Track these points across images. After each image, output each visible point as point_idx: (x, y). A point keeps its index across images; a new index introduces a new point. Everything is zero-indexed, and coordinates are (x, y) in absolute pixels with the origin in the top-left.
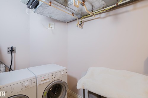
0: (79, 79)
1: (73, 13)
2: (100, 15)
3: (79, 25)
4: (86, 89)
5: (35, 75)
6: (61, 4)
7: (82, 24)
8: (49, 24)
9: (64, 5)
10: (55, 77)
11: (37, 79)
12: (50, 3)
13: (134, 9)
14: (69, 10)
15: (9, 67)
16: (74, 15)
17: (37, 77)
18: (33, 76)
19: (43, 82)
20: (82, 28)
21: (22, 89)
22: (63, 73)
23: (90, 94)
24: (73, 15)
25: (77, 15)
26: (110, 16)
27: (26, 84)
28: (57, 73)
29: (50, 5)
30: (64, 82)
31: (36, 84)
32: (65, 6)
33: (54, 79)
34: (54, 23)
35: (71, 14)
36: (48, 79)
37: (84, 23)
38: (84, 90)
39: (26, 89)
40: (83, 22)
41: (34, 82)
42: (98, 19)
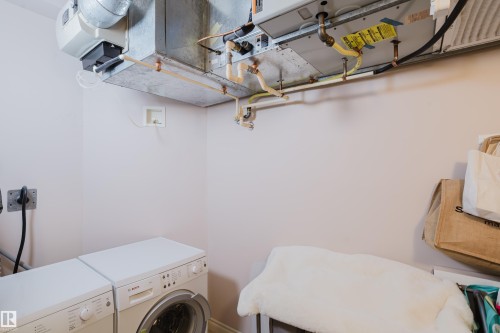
0: (245, 286)
1: (224, 87)
2: (303, 95)
3: (241, 118)
4: (265, 315)
5: (110, 280)
6: (191, 66)
7: (252, 114)
8: (149, 111)
9: (198, 69)
10: (172, 283)
11: (118, 292)
12: (157, 65)
13: (390, 90)
14: (212, 79)
15: (15, 257)
16: (228, 90)
17: (116, 286)
18: (105, 284)
19: (134, 302)
20: (252, 127)
21: (72, 328)
22: (194, 269)
23: (275, 329)
24: (225, 92)
25: (235, 89)
26: (329, 99)
27: (83, 312)
28: (176, 271)
29: (159, 70)
30: (199, 296)
31: (116, 309)
32: (201, 70)
33: (169, 290)
34: (163, 108)
35: (220, 88)
36: (151, 289)
37: (258, 113)
38: (259, 316)
39: (84, 325)
40: (256, 110)
41: (108, 304)
42: (298, 106)
